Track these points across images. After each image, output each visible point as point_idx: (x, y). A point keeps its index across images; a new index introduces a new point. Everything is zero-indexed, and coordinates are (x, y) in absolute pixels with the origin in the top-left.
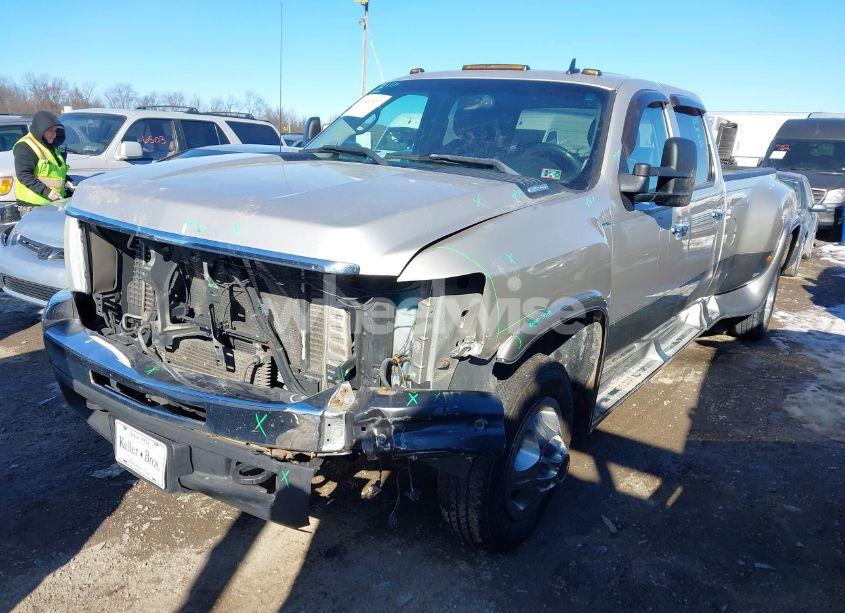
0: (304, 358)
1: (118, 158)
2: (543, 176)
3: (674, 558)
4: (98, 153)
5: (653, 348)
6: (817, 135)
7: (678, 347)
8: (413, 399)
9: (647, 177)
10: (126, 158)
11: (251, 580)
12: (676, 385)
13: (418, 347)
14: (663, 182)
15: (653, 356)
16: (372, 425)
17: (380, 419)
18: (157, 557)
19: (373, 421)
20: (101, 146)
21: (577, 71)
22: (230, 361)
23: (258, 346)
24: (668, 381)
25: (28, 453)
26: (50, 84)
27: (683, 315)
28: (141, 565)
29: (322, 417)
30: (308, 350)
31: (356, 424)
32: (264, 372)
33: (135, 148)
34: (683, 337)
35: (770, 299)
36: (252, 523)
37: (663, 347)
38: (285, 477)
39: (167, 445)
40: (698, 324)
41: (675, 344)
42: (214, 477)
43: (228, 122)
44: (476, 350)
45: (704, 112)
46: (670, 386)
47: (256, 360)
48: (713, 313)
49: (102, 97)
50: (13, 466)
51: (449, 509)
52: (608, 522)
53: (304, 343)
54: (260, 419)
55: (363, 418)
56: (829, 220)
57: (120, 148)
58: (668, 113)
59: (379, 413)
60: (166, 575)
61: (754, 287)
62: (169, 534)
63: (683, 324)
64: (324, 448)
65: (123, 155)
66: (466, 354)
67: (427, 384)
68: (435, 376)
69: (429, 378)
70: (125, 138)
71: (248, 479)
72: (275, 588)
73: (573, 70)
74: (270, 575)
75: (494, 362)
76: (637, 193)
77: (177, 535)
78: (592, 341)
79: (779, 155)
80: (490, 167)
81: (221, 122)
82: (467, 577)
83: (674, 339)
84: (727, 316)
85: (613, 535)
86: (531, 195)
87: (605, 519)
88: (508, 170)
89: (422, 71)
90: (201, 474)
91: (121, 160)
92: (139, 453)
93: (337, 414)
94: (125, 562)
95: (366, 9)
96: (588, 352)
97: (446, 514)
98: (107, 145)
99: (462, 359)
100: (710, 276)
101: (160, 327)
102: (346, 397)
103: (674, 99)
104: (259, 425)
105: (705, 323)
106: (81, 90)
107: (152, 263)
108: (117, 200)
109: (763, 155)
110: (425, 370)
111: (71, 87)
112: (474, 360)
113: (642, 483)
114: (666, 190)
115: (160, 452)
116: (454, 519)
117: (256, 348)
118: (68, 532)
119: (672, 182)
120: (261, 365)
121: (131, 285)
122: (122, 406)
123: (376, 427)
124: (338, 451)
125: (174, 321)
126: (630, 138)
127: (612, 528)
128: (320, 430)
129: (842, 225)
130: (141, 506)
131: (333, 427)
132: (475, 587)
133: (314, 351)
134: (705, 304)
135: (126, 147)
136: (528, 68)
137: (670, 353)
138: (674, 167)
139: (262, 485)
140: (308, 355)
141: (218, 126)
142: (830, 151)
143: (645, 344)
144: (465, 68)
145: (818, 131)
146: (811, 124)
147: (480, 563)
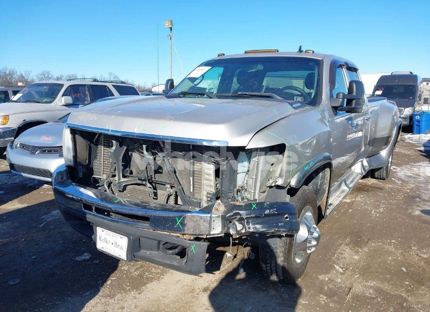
0: (192, 191)
1: (61, 104)
2: (295, 99)
3: (375, 283)
4: (51, 102)
5: (343, 184)
6: (397, 82)
7: (354, 183)
8: (254, 206)
9: (343, 99)
10: (64, 104)
11: (169, 305)
12: (353, 202)
13: (251, 182)
14: (349, 102)
15: (344, 187)
16: (234, 220)
17: (239, 217)
18: (118, 296)
19: (235, 218)
20: (52, 100)
21: (302, 51)
22: (156, 194)
23: (168, 186)
24: (348, 201)
25: (39, 251)
26: (8, 72)
27: (353, 168)
28: (112, 301)
29: (210, 217)
30: (194, 187)
31: (227, 220)
32: (172, 199)
33: (69, 99)
34: (354, 178)
35: (390, 160)
36: (162, 278)
37: (348, 183)
38: (193, 248)
39: (128, 237)
40: (360, 172)
41: (352, 181)
42: (152, 252)
43: (113, 85)
44: (280, 182)
45: (357, 70)
46: (350, 203)
47: (169, 193)
48: (366, 167)
49: (35, 77)
50: (33, 257)
51: (266, 263)
52: (337, 267)
53: (192, 184)
54: (179, 220)
55: (230, 217)
56: (406, 123)
57: (61, 100)
58: (344, 70)
59: (238, 214)
60: (126, 305)
61: (384, 153)
62: (122, 285)
63: (353, 172)
64: (212, 233)
65: (63, 103)
66: (273, 185)
67: (256, 200)
68: (259, 195)
69: (257, 197)
70: (64, 95)
71: (170, 252)
72: (182, 308)
73: (300, 51)
74: (178, 302)
75: (289, 187)
76: (339, 107)
77: (126, 285)
78: (324, 178)
79: (379, 92)
80: (268, 97)
81: (110, 85)
82: (276, 297)
83: (351, 179)
84: (372, 168)
85: (342, 274)
86: (295, 108)
87: (336, 266)
88: (278, 98)
89: (224, 55)
90: (145, 251)
91: (62, 105)
92: (111, 243)
93: (217, 216)
94: (103, 300)
95: (171, 30)
96: (322, 184)
97: (264, 266)
98: (54, 99)
99: (271, 187)
100: (363, 149)
101: (117, 180)
102: (220, 207)
103: (346, 64)
104: (178, 223)
105: (363, 172)
106: (24, 74)
107: (114, 148)
108: (96, 118)
109: (371, 93)
110: (255, 193)
111: (19, 74)
112: (278, 187)
113: (348, 248)
114: (351, 105)
115: (123, 241)
116: (268, 268)
117: (167, 187)
118: (70, 288)
119: (354, 101)
120: (171, 195)
121: (95, 161)
122: (101, 220)
123: (237, 221)
124: (218, 234)
125: (124, 176)
126: (332, 82)
127: (341, 270)
128: (210, 223)
129: (413, 124)
130: (104, 273)
131: (216, 222)
132: (281, 302)
133: (196, 187)
134: (362, 162)
135: (65, 99)
136: (278, 51)
137: (351, 186)
138: (354, 94)
139: (177, 254)
140: (193, 190)
141: (108, 87)
142: (402, 90)
143: (339, 182)
144: (246, 52)
145: (397, 81)
146: (393, 77)
147: (280, 290)
